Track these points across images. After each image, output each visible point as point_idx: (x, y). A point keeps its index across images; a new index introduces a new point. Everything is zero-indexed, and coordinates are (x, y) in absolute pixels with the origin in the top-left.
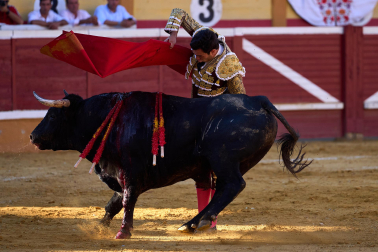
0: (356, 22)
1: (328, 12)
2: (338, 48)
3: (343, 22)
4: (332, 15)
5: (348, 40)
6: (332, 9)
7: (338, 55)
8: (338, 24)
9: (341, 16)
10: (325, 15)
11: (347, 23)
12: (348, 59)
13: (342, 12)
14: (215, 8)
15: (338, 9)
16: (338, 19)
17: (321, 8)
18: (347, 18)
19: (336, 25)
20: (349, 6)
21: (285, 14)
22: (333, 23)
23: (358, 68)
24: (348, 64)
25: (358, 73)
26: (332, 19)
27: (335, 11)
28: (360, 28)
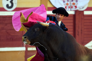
0: (80, 9)
1: (67, 4)
2: (72, 21)
3: (74, 9)
4: (69, 5)
5: (77, 17)
6: (69, 3)
7: (72, 24)
8: (72, 9)
9: (73, 6)
10: (66, 6)
11: (76, 9)
12: (77, 26)
13: (74, 4)
14: (13, 2)
15: (72, 3)
16: (72, 7)
17: (64, 2)
18: (76, 7)
19: (71, 10)
20: (77, 1)
21: (47, 5)
22: (70, 9)
23: (81, 30)
24: (77, 29)
25: (81, 33)
26: (69, 7)
27: (70, 3)
28: (83, 12)
